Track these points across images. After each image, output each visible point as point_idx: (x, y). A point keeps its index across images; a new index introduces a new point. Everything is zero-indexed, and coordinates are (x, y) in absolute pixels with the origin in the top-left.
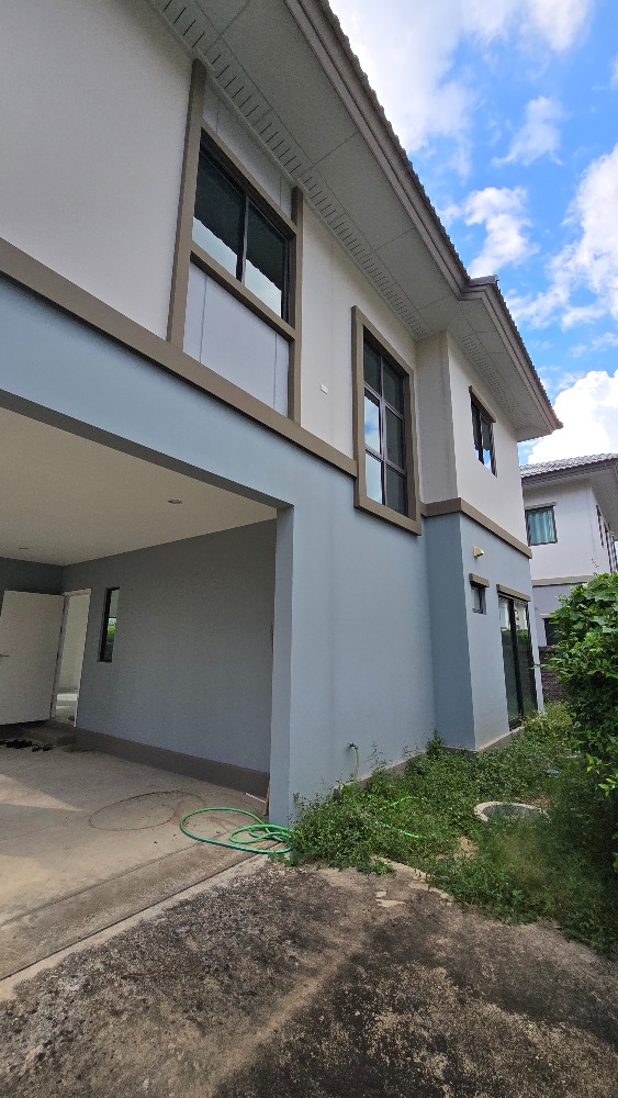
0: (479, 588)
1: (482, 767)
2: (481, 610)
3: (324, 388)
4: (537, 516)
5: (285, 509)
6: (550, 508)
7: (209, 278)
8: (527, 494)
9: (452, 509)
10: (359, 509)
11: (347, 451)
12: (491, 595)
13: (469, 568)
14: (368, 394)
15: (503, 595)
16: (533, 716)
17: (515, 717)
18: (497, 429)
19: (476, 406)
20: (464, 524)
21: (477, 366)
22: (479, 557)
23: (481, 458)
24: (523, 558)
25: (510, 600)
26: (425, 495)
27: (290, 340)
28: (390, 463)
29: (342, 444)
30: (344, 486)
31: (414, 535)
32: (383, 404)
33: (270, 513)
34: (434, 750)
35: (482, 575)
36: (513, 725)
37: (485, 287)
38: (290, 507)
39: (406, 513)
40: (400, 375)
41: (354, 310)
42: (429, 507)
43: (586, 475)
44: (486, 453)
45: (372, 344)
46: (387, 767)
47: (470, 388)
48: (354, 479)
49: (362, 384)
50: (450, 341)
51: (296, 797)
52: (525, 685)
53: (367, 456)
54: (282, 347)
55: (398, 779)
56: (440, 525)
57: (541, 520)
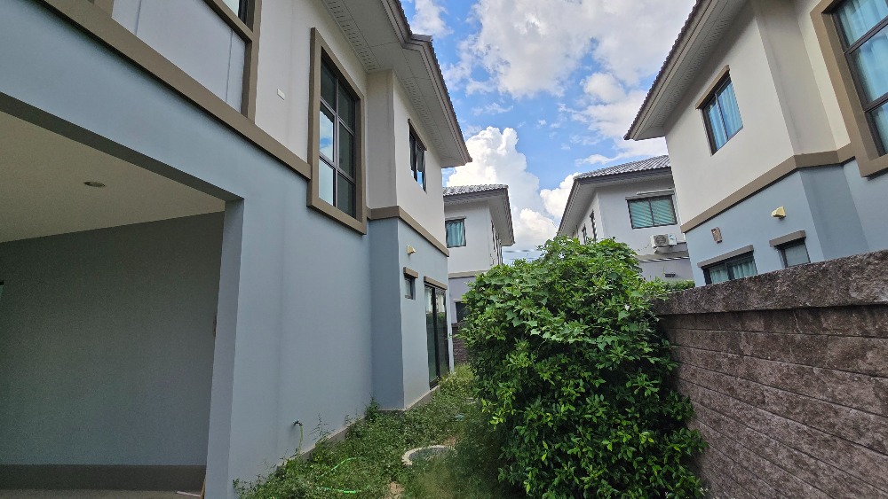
0: (410, 279)
1: (409, 422)
2: (412, 295)
3: (280, 93)
4: (453, 225)
5: (234, 201)
6: (462, 220)
8: (447, 209)
9: (391, 215)
10: (311, 208)
11: (303, 156)
12: (419, 284)
13: (403, 263)
14: (323, 109)
15: (427, 284)
16: (447, 376)
17: (435, 378)
18: (428, 156)
19: (413, 137)
20: (401, 228)
21: (413, 103)
22: (412, 255)
23: (416, 177)
24: (443, 256)
25: (433, 289)
26: (370, 201)
27: (247, 42)
28: (341, 171)
29: (298, 149)
30: (298, 187)
31: (361, 234)
32: (338, 120)
33: (218, 205)
34: (371, 415)
35: (413, 268)
36: (432, 385)
37: (422, 43)
38: (241, 200)
39: (354, 216)
40: (353, 98)
41: (313, 31)
42: (373, 211)
43: (485, 198)
44: (419, 174)
45: (328, 63)
47: (409, 120)
48: (308, 181)
49: (318, 98)
50: (394, 79)
51: (236, 484)
52: (441, 353)
53: (321, 163)
54: (238, 46)
56: (381, 227)
57: (456, 228)
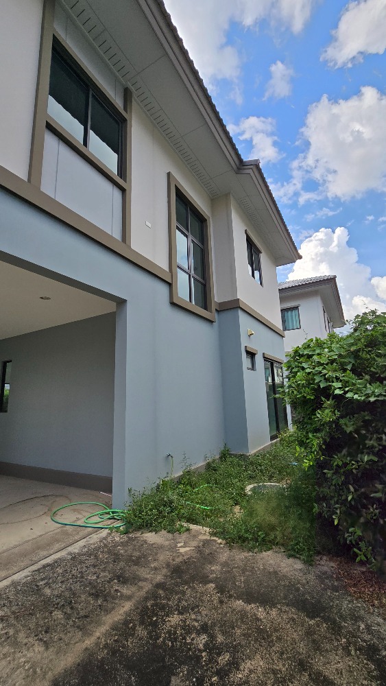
0: (251, 355)
1: (252, 463)
2: (253, 368)
3: (148, 224)
4: (290, 312)
5: (121, 302)
6: (296, 308)
7: (61, 142)
8: (282, 300)
9: (234, 306)
10: (173, 304)
11: (165, 267)
12: (259, 359)
13: (244, 342)
14: (178, 228)
15: (266, 359)
16: (285, 432)
17: (275, 433)
18: (264, 258)
19: (249, 241)
20: (242, 317)
21: (250, 217)
22: (250, 335)
23: (253, 275)
24: (280, 337)
25: (271, 363)
26: (218, 296)
27: (123, 190)
28: (196, 277)
29: (162, 262)
30: (163, 290)
31: (211, 322)
32: (191, 237)
33: (111, 307)
34: (224, 456)
35: (253, 347)
36: (272, 438)
37: (252, 167)
38: (125, 301)
39: (205, 308)
40: (201, 220)
41: (169, 174)
42: (220, 304)
43: (316, 288)
44: (256, 273)
45: (181, 197)
46: (193, 468)
47: (246, 231)
48: (170, 285)
49: (174, 223)
50: (232, 198)
51: (130, 491)
52: (281, 415)
53: (178, 270)
54: (117, 194)
55: (200, 475)
56: (227, 316)
57: (292, 316)
